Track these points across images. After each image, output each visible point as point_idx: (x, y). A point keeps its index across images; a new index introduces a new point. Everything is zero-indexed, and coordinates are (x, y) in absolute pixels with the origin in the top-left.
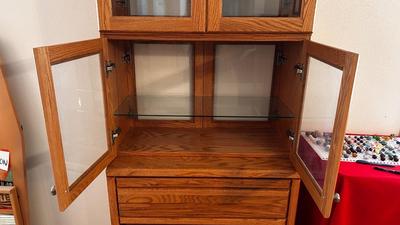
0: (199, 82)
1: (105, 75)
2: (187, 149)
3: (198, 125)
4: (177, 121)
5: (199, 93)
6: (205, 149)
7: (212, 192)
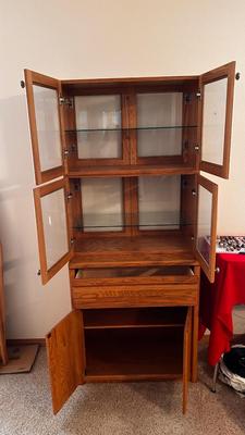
0: (128, 203)
1: (67, 201)
2: (121, 250)
3: (128, 234)
4: (112, 232)
5: (128, 211)
6: (135, 249)
7: (143, 288)
